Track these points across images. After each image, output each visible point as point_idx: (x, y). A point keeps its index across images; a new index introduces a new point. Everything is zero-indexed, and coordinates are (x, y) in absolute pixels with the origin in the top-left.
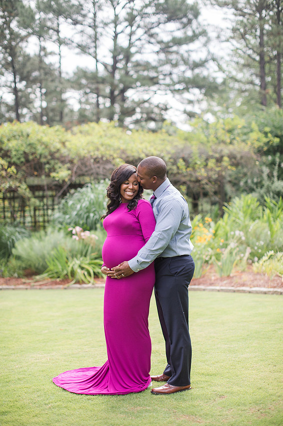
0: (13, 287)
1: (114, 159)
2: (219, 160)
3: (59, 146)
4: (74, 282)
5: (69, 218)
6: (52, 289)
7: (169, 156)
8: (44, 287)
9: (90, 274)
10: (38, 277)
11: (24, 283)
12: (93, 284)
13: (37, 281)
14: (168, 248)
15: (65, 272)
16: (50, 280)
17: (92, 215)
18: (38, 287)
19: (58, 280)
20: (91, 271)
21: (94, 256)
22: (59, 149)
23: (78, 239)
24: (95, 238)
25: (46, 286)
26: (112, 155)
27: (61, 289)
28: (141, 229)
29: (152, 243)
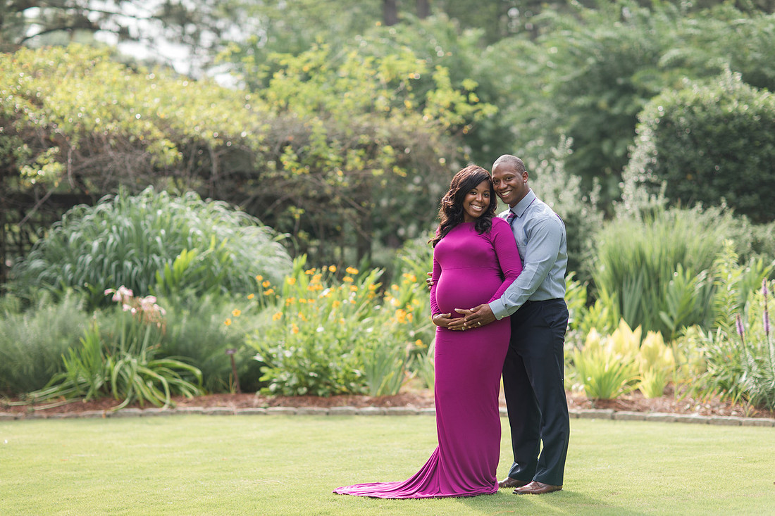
1: (154, 140)
2: (371, 151)
3: (19, 103)
4: (126, 402)
5: (73, 271)
6: (77, 417)
7: (261, 138)
8: (55, 414)
9: (159, 386)
10: (35, 395)
11: (7, 408)
12: (171, 407)
13: (34, 404)
14: (540, 289)
15: (98, 383)
16: (65, 401)
17: (128, 264)
18: (45, 415)
19: (84, 401)
20: (163, 379)
21: (155, 352)
22: (21, 111)
23: (134, 310)
24: (160, 311)
25: (62, 412)
26: (149, 132)
27: (100, 416)
28: (498, 259)
29: (526, 280)
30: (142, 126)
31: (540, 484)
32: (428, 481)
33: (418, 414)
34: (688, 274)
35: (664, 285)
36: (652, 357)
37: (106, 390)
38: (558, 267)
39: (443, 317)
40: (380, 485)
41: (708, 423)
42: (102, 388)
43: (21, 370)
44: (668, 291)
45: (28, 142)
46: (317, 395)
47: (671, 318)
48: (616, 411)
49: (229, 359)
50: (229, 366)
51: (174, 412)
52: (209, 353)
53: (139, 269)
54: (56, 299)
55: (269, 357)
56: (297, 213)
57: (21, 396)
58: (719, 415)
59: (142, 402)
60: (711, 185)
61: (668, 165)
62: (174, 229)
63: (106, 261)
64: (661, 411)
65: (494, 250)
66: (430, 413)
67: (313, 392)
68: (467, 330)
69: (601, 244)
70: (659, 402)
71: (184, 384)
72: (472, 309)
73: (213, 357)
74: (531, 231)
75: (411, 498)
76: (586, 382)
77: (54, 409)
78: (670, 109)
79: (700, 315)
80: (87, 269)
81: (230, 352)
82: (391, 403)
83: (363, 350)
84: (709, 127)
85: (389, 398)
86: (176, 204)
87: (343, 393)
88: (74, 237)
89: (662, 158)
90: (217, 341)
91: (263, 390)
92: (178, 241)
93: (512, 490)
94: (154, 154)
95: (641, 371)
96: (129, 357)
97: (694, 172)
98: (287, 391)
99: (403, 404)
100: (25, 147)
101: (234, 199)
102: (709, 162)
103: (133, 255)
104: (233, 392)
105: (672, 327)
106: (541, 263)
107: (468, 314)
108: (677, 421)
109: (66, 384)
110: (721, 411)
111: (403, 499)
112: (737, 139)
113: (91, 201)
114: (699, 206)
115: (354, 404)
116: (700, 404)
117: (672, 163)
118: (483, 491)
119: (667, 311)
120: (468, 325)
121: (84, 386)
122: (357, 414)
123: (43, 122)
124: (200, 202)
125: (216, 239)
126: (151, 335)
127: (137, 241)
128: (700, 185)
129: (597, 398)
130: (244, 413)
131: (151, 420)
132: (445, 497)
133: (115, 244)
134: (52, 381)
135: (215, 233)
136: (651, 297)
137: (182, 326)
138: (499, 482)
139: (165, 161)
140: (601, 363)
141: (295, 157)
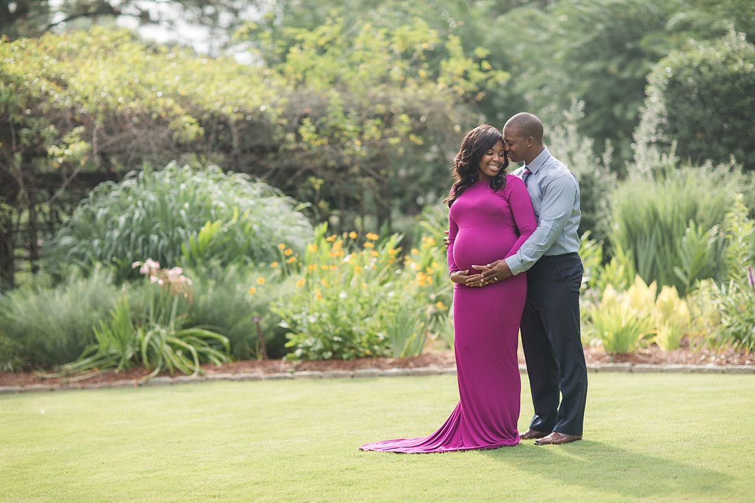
0: (18, 388)
1: (175, 117)
4: (156, 372)
5: (101, 246)
6: (110, 387)
8: (88, 385)
9: (188, 355)
10: (69, 367)
11: (43, 380)
12: (200, 374)
13: (68, 375)
14: (555, 245)
15: (129, 354)
16: (98, 372)
17: (154, 238)
18: (79, 386)
19: (116, 371)
20: (192, 348)
21: (183, 322)
22: (47, 94)
23: (161, 282)
24: (186, 282)
25: (96, 382)
26: (170, 109)
27: (132, 386)
28: (513, 216)
29: (542, 236)
30: (163, 103)
31: (560, 434)
32: (451, 436)
33: (441, 374)
34: (700, 230)
35: (677, 242)
36: (668, 311)
37: (137, 360)
38: (572, 223)
39: (461, 274)
40: (405, 441)
41: (723, 372)
42: (133, 359)
43: (54, 344)
44: (681, 247)
45: (55, 123)
46: (342, 359)
47: (686, 273)
48: (633, 365)
49: (255, 327)
50: (255, 334)
51: (203, 379)
52: (235, 321)
53: (165, 242)
54: (86, 274)
55: (294, 323)
56: (317, 183)
57: (56, 368)
58: (734, 364)
59: (172, 370)
60: (720, 142)
61: (678, 125)
62: (198, 202)
63: (133, 235)
64: (677, 363)
65: (510, 207)
66: (452, 373)
67: (337, 356)
68: (484, 286)
69: (614, 203)
70: (675, 354)
71: (212, 352)
72: (489, 265)
73: (240, 325)
74: (546, 188)
75: (435, 452)
76: (604, 337)
77: (87, 380)
78: (678, 71)
79: (713, 270)
80: (114, 244)
81: (256, 320)
82: (413, 364)
83: (385, 314)
84: (717, 86)
85: (412, 359)
86: (198, 178)
87: (367, 356)
88: (101, 213)
89: (672, 118)
90: (243, 310)
91: (289, 355)
92: (202, 212)
93: (534, 441)
94: (176, 130)
95: (657, 325)
96: (158, 328)
97: (703, 130)
98: (312, 356)
99: (426, 365)
100: (52, 128)
101: (255, 172)
102: (718, 121)
103: (158, 229)
104: (260, 358)
105: (686, 281)
106: (555, 219)
107: (485, 270)
108: (693, 371)
109: (98, 356)
110: (736, 361)
111: (427, 453)
112: (743, 97)
113: (117, 178)
114: (709, 163)
115: (378, 366)
116: (715, 355)
117: (682, 123)
118: (505, 443)
119: (681, 266)
120: (485, 281)
121: (116, 357)
122: (381, 376)
123: (68, 103)
124: (222, 175)
125: (239, 211)
126: (179, 306)
127: (163, 216)
128: (709, 143)
129: (615, 352)
130: (271, 379)
131: (181, 387)
132: (468, 450)
133: (141, 219)
134: (85, 353)
135: (238, 204)
136: (665, 253)
137: (208, 296)
138: (520, 434)
139: (187, 136)
140: (618, 318)
141: (313, 128)
